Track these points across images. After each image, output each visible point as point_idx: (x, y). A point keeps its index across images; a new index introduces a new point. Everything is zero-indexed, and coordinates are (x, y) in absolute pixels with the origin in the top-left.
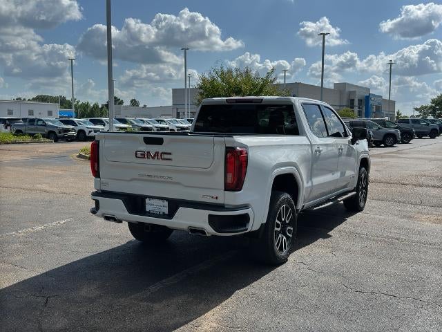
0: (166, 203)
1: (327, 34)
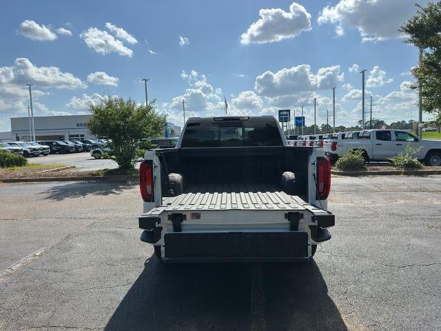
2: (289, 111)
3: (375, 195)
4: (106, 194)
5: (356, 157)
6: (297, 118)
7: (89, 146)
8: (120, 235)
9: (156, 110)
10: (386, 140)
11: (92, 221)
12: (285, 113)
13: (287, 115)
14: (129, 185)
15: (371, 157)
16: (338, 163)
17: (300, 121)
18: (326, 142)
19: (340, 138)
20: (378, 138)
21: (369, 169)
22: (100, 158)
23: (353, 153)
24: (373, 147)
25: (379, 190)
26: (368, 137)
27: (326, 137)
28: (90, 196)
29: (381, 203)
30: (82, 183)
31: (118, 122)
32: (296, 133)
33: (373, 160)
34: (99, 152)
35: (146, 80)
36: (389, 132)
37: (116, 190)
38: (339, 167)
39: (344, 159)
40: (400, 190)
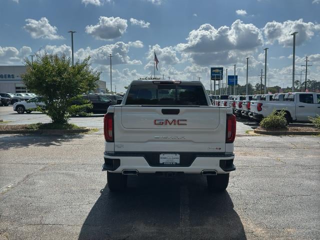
0: (178, 156)
1: (75, 32)
2: (222, 69)
3: (289, 151)
4: (47, 145)
5: (278, 117)
6: (230, 77)
7: (8, 100)
8: (73, 176)
9: (90, 67)
10: (309, 102)
11: (43, 166)
12: (217, 71)
13: (219, 73)
14: (66, 138)
15: (294, 119)
16: (262, 123)
17: (232, 80)
18: (253, 103)
19: (268, 99)
20: (301, 101)
21: (290, 129)
22: (23, 113)
23: (276, 114)
24: (296, 108)
25: (294, 147)
26: (292, 100)
27: (256, 98)
28: (31, 147)
29: (292, 157)
30: (18, 136)
31: (55, 78)
32: (228, 93)
33: (295, 121)
34: (22, 106)
35: (72, 33)
36: (312, 95)
37: (56, 142)
38: (263, 127)
39: (268, 119)
40: (313, 148)
